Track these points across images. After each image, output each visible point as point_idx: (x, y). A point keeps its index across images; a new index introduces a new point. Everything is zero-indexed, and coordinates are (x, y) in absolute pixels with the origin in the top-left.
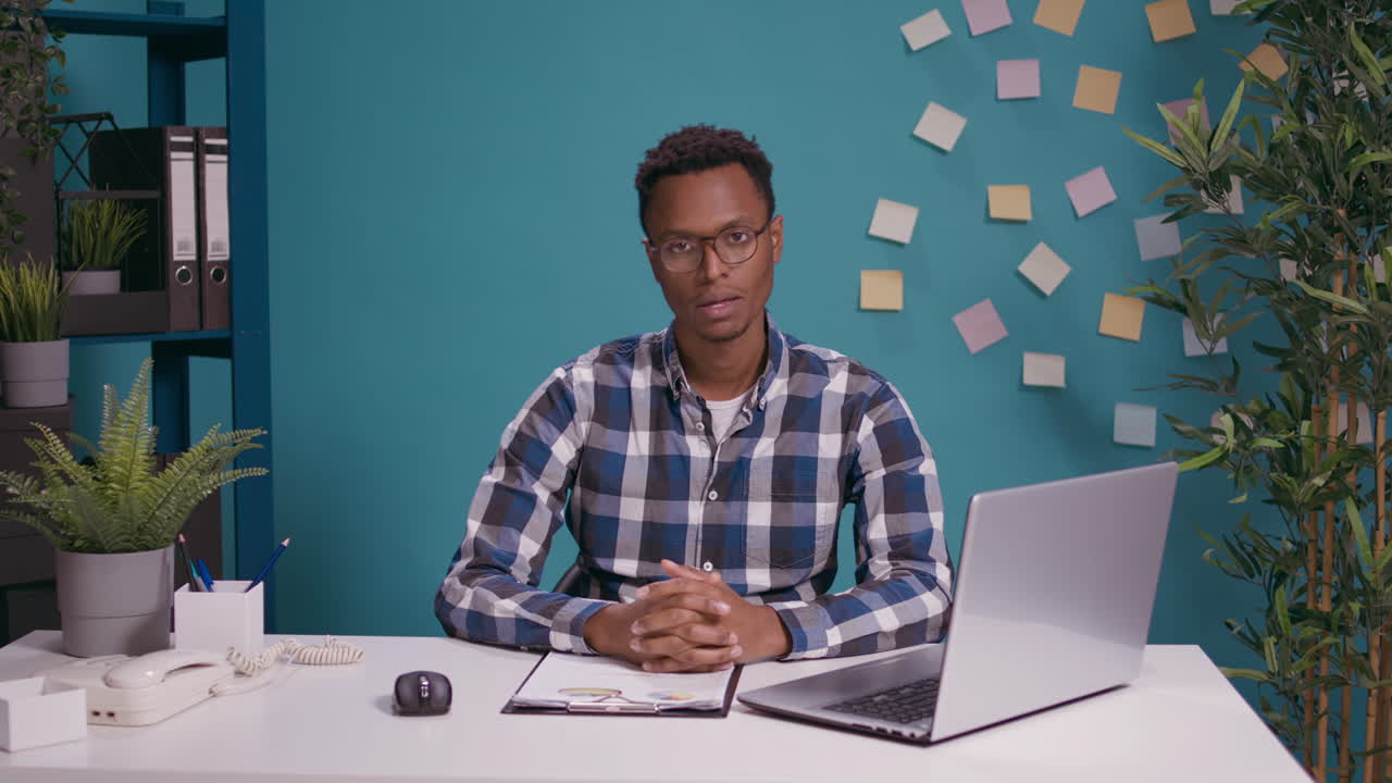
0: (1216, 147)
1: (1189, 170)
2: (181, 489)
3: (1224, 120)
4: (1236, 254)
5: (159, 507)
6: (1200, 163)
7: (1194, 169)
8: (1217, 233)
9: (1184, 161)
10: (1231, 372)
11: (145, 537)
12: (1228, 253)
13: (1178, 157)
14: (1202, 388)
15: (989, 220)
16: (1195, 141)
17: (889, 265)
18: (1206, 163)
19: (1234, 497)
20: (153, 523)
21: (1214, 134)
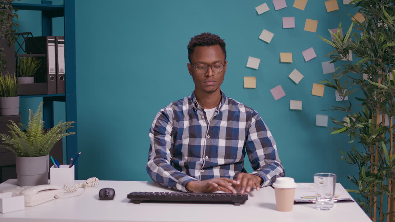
0: (345, 42)
1: (337, 48)
2: (51, 138)
3: (347, 34)
4: (350, 72)
5: (45, 144)
6: (340, 46)
8: (345, 66)
9: (336, 46)
10: (349, 106)
11: (41, 152)
12: (348, 72)
13: (334, 44)
14: (341, 110)
15: (280, 62)
16: (339, 40)
17: (252, 75)
18: (342, 46)
19: (350, 141)
20: (43, 148)
21: (344, 37)
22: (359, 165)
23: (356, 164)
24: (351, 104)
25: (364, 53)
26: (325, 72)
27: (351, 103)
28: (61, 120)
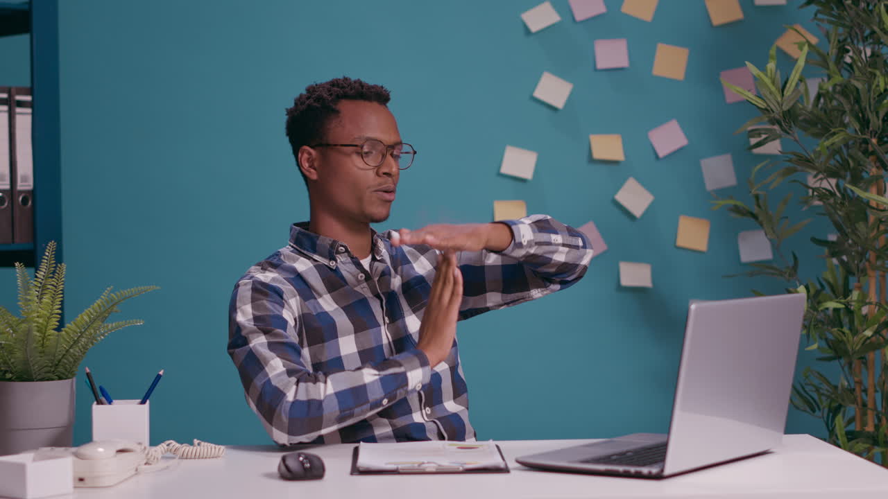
0: (788, 92)
1: (767, 110)
2: (87, 333)
3: (794, 72)
4: (802, 171)
5: (71, 347)
6: (776, 104)
7: (772, 110)
8: (789, 155)
9: (765, 104)
10: (791, 263)
11: (59, 370)
12: (796, 171)
13: (759, 101)
14: (773, 274)
15: (591, 160)
16: (773, 89)
17: (515, 197)
18: (781, 105)
19: (808, 346)
20: (66, 359)
21: (786, 83)
22: (825, 415)
23: (818, 413)
24: (795, 258)
25: (831, 124)
26: (710, 186)
27: (797, 255)
28: (109, 286)
